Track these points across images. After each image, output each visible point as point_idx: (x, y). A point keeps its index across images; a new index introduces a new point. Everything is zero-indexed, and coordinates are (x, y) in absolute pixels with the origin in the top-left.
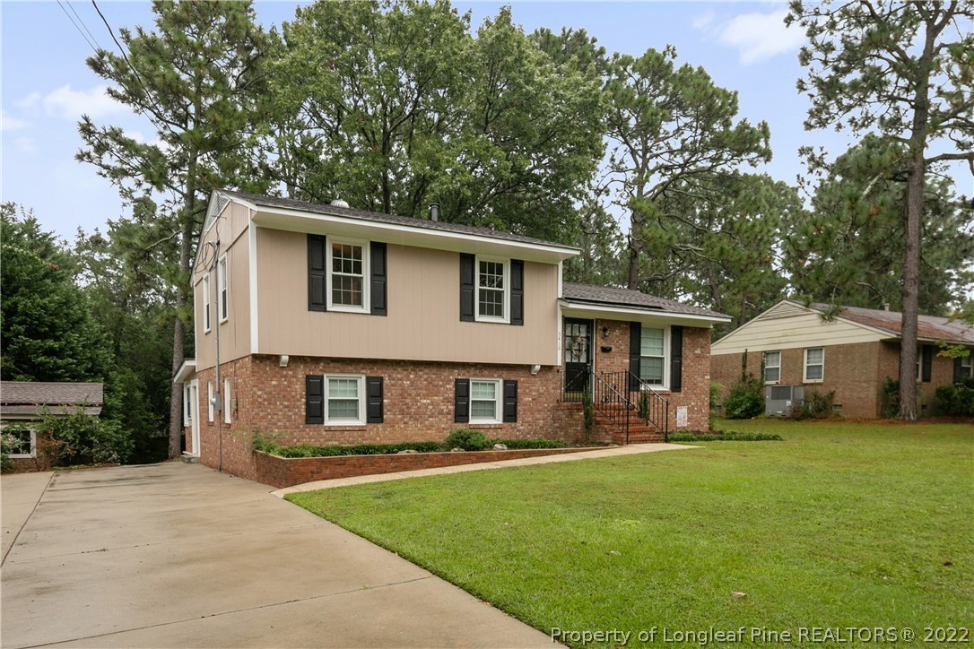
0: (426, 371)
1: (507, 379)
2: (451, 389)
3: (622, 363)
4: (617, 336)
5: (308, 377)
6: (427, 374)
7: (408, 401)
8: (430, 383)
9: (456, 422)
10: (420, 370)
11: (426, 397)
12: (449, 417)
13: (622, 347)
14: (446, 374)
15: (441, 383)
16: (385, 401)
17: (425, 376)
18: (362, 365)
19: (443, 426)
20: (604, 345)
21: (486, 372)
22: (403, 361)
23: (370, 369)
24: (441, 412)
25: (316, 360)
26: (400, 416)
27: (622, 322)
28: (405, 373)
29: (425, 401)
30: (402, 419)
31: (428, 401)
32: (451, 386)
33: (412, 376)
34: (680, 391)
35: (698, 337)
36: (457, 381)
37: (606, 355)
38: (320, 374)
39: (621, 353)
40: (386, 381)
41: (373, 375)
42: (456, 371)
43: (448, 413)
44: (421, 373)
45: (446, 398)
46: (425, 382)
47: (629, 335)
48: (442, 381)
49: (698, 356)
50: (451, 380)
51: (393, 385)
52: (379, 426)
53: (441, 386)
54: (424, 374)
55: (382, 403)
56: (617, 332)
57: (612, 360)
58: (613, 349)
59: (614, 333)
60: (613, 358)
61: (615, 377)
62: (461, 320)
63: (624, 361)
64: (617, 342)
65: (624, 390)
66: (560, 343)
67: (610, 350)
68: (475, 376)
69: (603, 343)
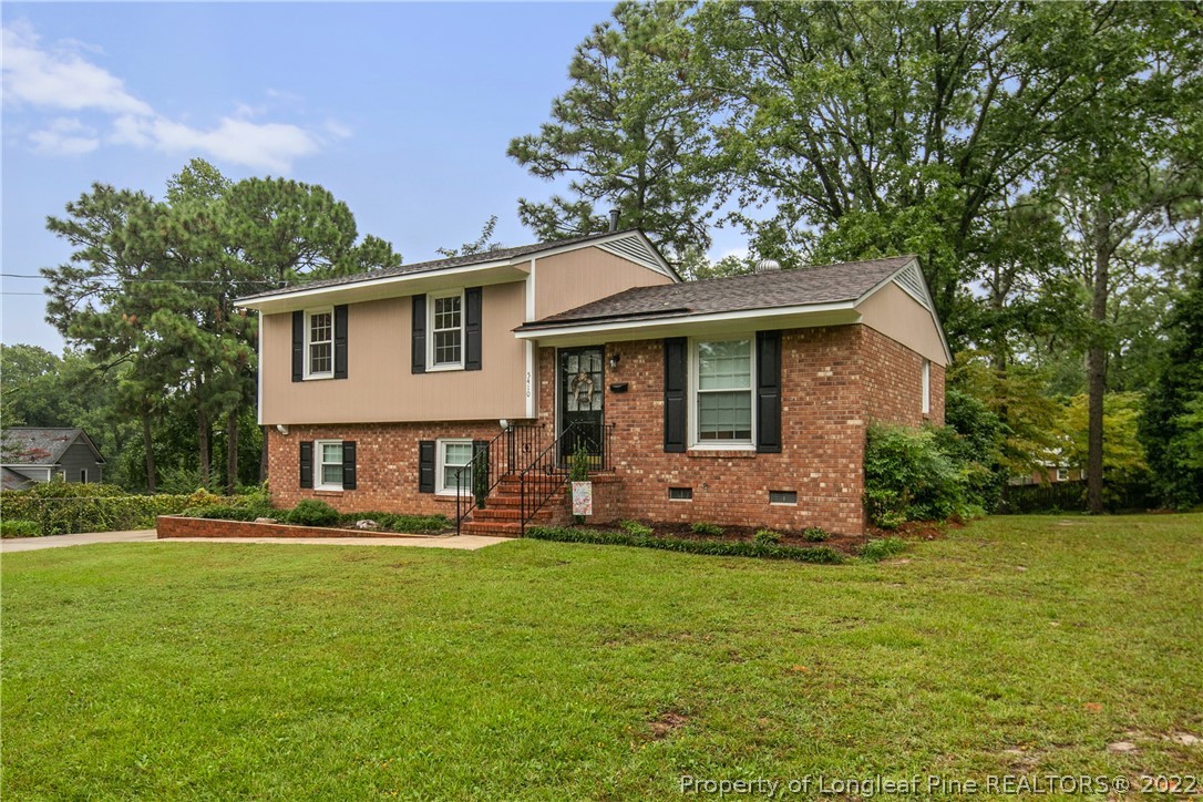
0: (393, 433)
1: (477, 439)
2: (416, 453)
3: (652, 406)
4: (639, 365)
5: (302, 443)
6: (393, 436)
7: (376, 466)
8: (396, 446)
9: (421, 491)
10: (387, 434)
11: (393, 461)
12: (415, 485)
13: (651, 382)
14: (411, 435)
15: (406, 446)
16: (358, 466)
17: (392, 439)
18: (340, 430)
19: (408, 496)
20: (617, 380)
21: (452, 432)
22: (373, 424)
23: (347, 434)
24: (406, 481)
25: (308, 427)
26: (369, 483)
27: (649, 342)
28: (374, 436)
29: (391, 467)
30: (371, 487)
31: (395, 467)
32: (416, 450)
33: (380, 440)
34: (779, 451)
35: (826, 345)
36: (421, 443)
37: (620, 396)
38: (310, 440)
39: (649, 393)
40: (359, 445)
41: (348, 440)
42: (421, 432)
43: (414, 482)
44: (388, 436)
45: (411, 464)
46: (392, 446)
47: (662, 360)
48: (408, 443)
49: (828, 382)
50: (416, 443)
51: (364, 450)
52: (353, 492)
53: (407, 450)
54: (390, 436)
55: (355, 467)
56: (641, 359)
57: (632, 403)
58: (634, 386)
59: (635, 361)
60: (634, 400)
61: (638, 429)
62: (413, 373)
63: (655, 403)
64: (641, 374)
65: (655, 451)
66: (530, 387)
67: (624, 389)
68: (441, 436)
69: (616, 379)
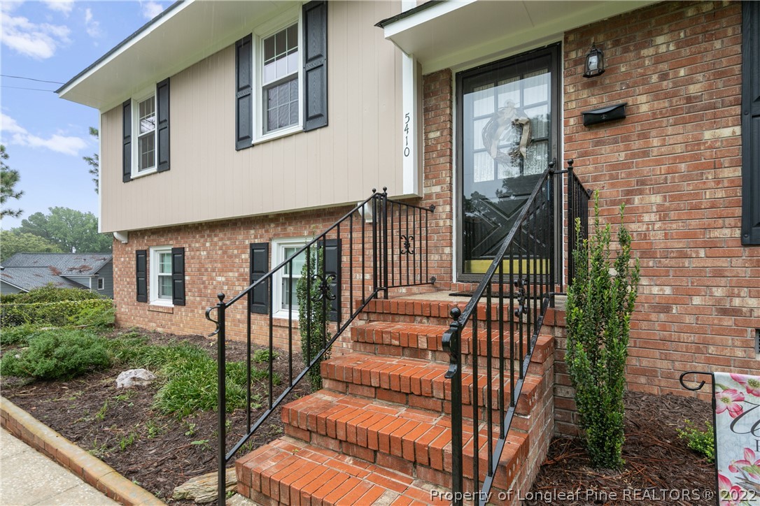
0: (221, 235)
2: (246, 260)
3: (699, 142)
4: (658, 59)
5: (138, 253)
6: (222, 239)
7: (205, 278)
8: (225, 252)
10: (216, 236)
11: (222, 272)
12: (245, 303)
13: (693, 89)
14: (240, 237)
15: (236, 252)
16: (187, 278)
17: (220, 243)
18: (170, 235)
19: (239, 317)
20: (599, 102)
21: (290, 229)
23: (177, 239)
24: (236, 296)
25: (143, 233)
26: (198, 299)
28: (202, 240)
29: (219, 279)
31: (223, 279)
32: (246, 256)
33: (208, 244)
36: (252, 246)
37: (604, 133)
38: (145, 248)
40: (188, 252)
41: (177, 246)
42: (252, 232)
43: (243, 297)
44: (216, 239)
45: (241, 275)
46: (220, 252)
48: (237, 248)
50: (246, 247)
51: (193, 258)
52: (182, 309)
53: (236, 256)
54: (219, 239)
55: (184, 280)
56: (663, 43)
57: (637, 145)
58: (643, 104)
59: (645, 52)
60: (644, 136)
61: (657, 199)
62: (238, 150)
63: (708, 135)
64: (664, 77)
65: (711, 245)
66: (409, 139)
67: (616, 116)
68: (277, 236)
69: (594, 101)
